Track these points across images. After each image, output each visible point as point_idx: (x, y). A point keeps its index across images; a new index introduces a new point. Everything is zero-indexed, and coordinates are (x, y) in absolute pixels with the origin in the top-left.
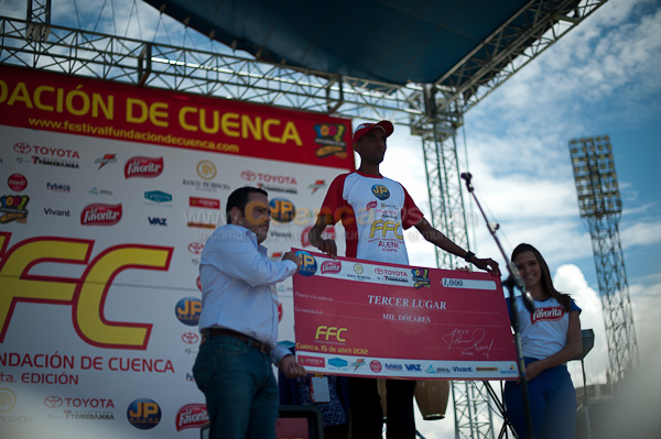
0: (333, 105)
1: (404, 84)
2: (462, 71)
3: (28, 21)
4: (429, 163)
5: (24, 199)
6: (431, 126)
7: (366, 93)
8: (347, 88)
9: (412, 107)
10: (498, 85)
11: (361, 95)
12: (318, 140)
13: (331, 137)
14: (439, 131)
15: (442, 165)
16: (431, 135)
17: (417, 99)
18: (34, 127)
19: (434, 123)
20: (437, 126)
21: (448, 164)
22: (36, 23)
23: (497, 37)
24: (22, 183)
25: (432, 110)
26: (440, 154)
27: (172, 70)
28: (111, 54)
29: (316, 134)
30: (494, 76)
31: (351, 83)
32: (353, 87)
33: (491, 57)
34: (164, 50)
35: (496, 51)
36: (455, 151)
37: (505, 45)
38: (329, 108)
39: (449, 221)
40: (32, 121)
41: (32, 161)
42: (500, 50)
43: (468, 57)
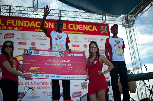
0: (104, 21)
1: (120, 15)
2: (134, 11)
3: (33, 7)
4: (127, 33)
5: (35, 48)
6: (127, 24)
7: (111, 18)
8: (107, 17)
9: (122, 20)
10: (143, 14)
11: (110, 18)
12: (101, 30)
13: (104, 29)
14: (129, 25)
15: (130, 33)
16: (127, 26)
17: (123, 18)
18: (36, 31)
19: (128, 24)
20: (129, 24)
21: (132, 33)
22: (35, 8)
23: (142, 2)
24: (34, 44)
25: (127, 21)
26: (130, 31)
27: (66, 16)
28: (52, 13)
29: (100, 28)
30: (142, 11)
31: (108, 16)
32: (108, 17)
33: (141, 7)
34: (64, 11)
35: (142, 6)
36: (133, 30)
37: (144, 4)
38: (103, 22)
39: (133, 46)
40: (36, 30)
41: (36, 39)
42: (143, 5)
43: (135, 7)
